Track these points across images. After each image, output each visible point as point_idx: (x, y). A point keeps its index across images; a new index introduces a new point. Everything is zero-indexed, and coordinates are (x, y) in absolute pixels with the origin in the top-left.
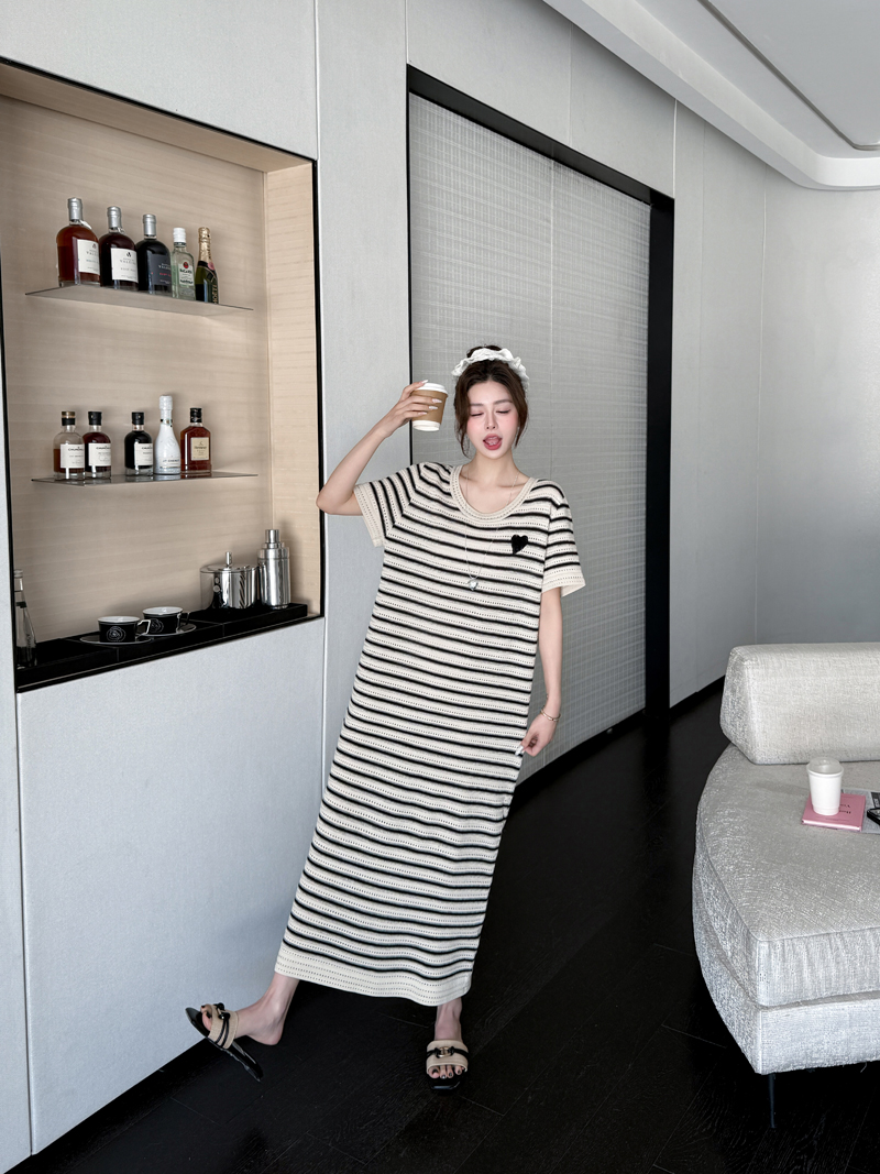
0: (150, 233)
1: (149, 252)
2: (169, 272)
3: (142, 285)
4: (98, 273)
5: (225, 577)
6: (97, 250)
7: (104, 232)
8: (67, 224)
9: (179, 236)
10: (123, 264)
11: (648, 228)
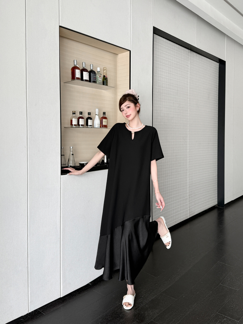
0: (92, 69)
1: (91, 73)
2: (96, 78)
3: (90, 81)
4: (80, 78)
6: (80, 72)
7: (81, 68)
8: (73, 66)
9: (99, 69)
10: (86, 76)
11: (218, 69)
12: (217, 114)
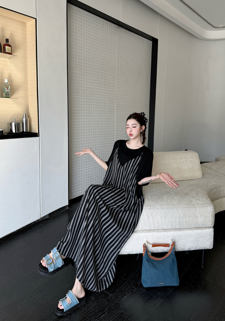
5: (13, 124)
11: (151, 47)
12: (150, 91)
